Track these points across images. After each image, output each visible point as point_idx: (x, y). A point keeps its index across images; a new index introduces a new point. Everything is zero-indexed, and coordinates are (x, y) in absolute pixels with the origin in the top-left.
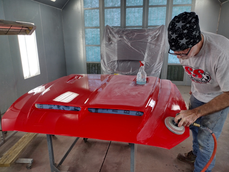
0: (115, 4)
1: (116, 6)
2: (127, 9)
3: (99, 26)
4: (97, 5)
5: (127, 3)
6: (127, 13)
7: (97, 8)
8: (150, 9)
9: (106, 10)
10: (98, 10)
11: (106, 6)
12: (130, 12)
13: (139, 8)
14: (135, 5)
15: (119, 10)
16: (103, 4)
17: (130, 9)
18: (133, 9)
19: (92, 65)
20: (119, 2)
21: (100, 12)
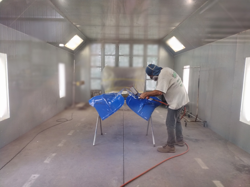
0: (112, 53)
1: (113, 54)
2: (119, 57)
3: (101, 66)
4: (100, 53)
5: (119, 53)
6: (119, 59)
7: (100, 55)
8: (134, 57)
9: (105, 57)
10: (101, 56)
11: (106, 54)
13: (127, 56)
15: (114, 57)
16: (104, 53)
17: (122, 56)
19: (95, 92)
20: (114, 52)
21: (102, 57)
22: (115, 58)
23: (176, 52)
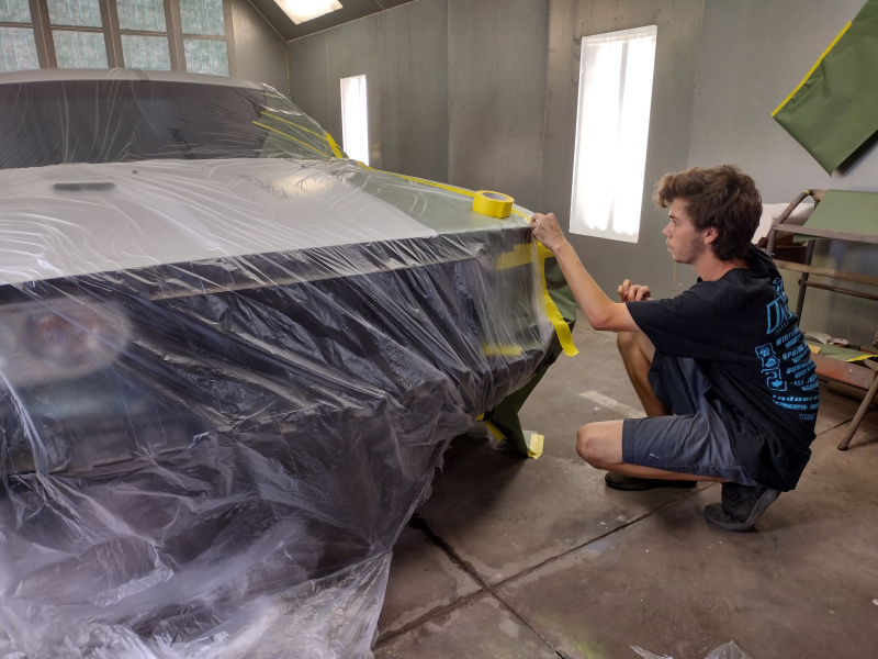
0: (13, 15)
1: (18, 20)
2: (55, 33)
5: (52, 17)
6: (56, 44)
8: (123, 37)
12: (65, 43)
13: (92, 34)
14: (79, 24)
15: (29, 34)
17: (66, 32)
18: (75, 34)
20: (23, 11)
22: (32, 37)
23: (297, 22)
